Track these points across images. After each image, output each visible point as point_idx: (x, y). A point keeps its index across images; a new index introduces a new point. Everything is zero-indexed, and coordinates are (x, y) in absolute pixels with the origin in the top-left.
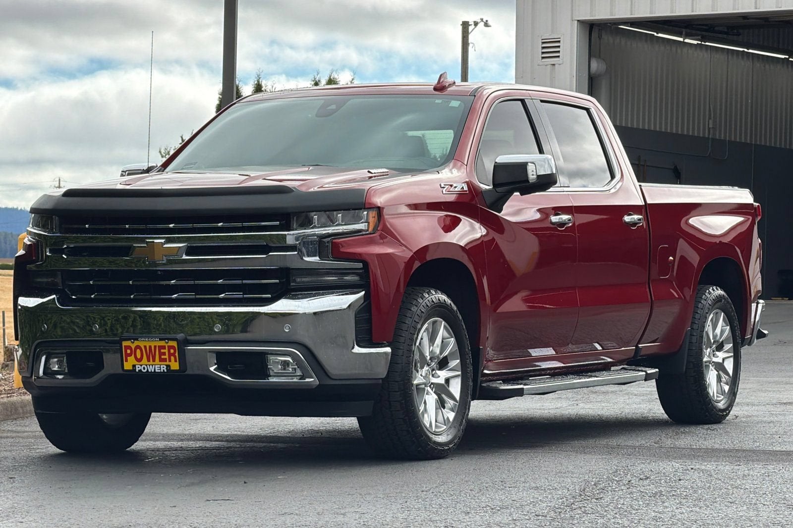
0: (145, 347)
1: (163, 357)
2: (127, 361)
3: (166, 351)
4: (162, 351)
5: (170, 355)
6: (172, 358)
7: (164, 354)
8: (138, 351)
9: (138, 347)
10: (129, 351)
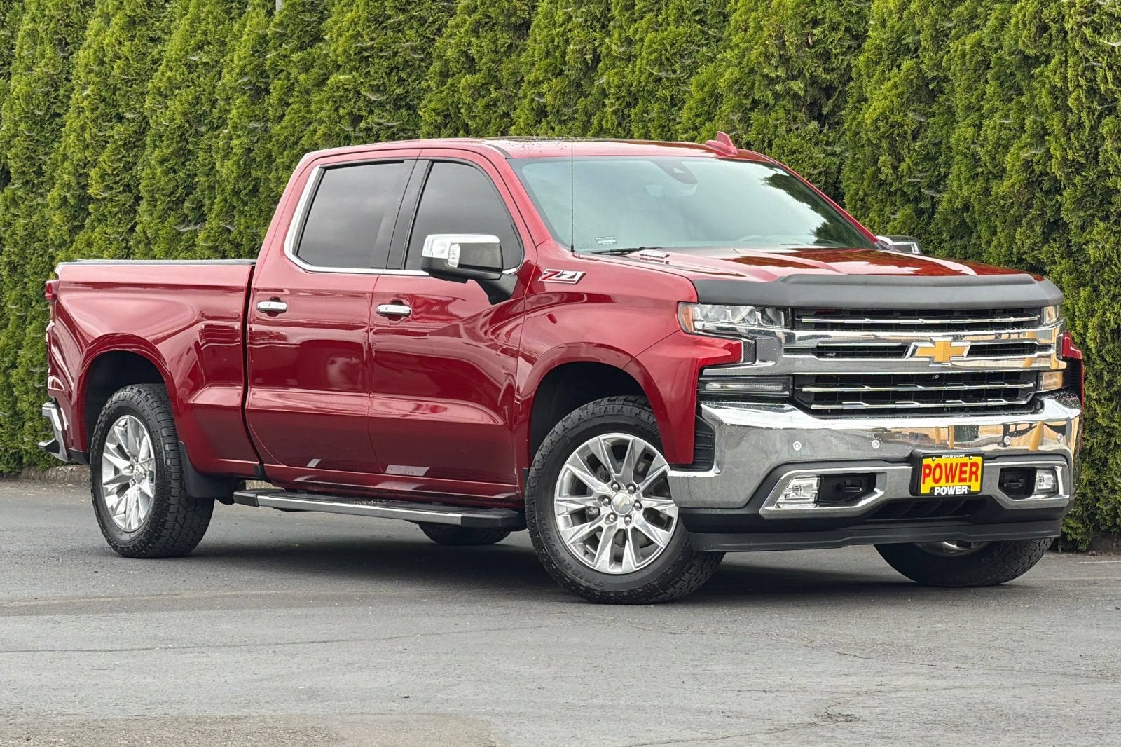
0: (946, 465)
1: (963, 476)
2: (924, 483)
3: (967, 469)
4: (964, 469)
5: (972, 473)
6: (974, 477)
7: (965, 472)
8: (938, 471)
9: (939, 466)
10: (927, 471)
